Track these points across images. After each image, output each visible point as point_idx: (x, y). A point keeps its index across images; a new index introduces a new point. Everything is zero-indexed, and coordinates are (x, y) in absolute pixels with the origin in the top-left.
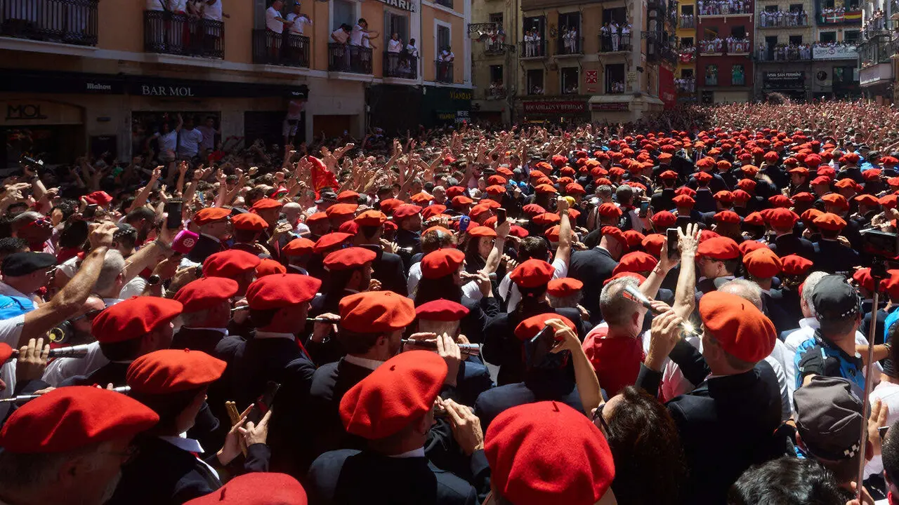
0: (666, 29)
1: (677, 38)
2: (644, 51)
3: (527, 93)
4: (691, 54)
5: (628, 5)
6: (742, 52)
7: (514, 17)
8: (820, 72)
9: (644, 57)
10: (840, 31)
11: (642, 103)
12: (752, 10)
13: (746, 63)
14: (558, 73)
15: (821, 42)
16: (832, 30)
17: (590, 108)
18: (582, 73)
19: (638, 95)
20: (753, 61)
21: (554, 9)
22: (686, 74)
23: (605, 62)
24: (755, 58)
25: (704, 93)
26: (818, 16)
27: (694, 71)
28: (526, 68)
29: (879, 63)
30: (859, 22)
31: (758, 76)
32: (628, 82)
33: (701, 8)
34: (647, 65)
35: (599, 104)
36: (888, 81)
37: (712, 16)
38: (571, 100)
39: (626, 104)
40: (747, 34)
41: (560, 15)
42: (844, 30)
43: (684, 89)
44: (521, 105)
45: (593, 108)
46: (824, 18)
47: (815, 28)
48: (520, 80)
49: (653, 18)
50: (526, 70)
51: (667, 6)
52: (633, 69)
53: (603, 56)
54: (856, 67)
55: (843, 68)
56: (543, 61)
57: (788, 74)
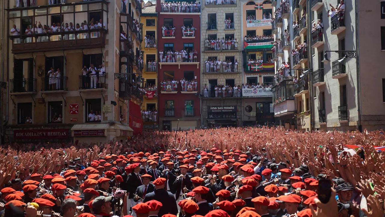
0: (134, 72)
1: (143, 79)
2: (117, 89)
3: (17, 123)
4: (154, 92)
5: (104, 52)
6: (192, 91)
7: (6, 58)
8: (248, 106)
9: (117, 94)
10: (260, 76)
11: (115, 130)
12: (198, 60)
13: (196, 99)
14: (45, 106)
15: (247, 84)
16: (255, 76)
17: (73, 134)
18: (66, 106)
19: (112, 124)
20: (200, 97)
21: (42, 54)
22: (151, 107)
23: (85, 97)
24: (201, 95)
25: (164, 122)
26: (245, 65)
27: (156, 105)
28: (17, 101)
29: (287, 100)
30: (272, 70)
31: (204, 108)
32: (104, 113)
33: (161, 57)
34: (119, 100)
35: (80, 131)
36: (293, 113)
37: (169, 63)
38: (56, 128)
39: (103, 131)
40: (196, 77)
41: (47, 58)
42: (263, 76)
43: (148, 119)
44: (12, 133)
45: (75, 135)
46: (249, 67)
47: (243, 74)
48: (11, 111)
49: (124, 63)
50: (16, 103)
51: (135, 54)
52: (108, 103)
53: (84, 92)
54: (272, 103)
55: (263, 103)
56: (32, 95)
57: (225, 108)
